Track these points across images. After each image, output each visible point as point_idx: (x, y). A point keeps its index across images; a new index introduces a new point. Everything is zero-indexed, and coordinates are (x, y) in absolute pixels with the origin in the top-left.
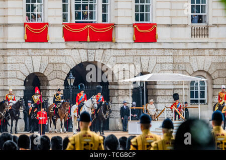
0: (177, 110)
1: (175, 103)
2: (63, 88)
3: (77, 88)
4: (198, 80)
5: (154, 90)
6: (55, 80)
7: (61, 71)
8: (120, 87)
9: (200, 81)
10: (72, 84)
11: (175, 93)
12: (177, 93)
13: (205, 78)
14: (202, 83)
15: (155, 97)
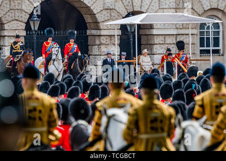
0: (181, 64)
1: (179, 54)
2: (24, 33)
3: (44, 34)
4: (210, 22)
5: (150, 37)
6: (12, 23)
7: (21, 10)
8: (103, 33)
9: (214, 24)
10: (36, 28)
11: (178, 40)
12: (181, 40)
13: (220, 19)
14: (216, 26)
15: (150, 46)
